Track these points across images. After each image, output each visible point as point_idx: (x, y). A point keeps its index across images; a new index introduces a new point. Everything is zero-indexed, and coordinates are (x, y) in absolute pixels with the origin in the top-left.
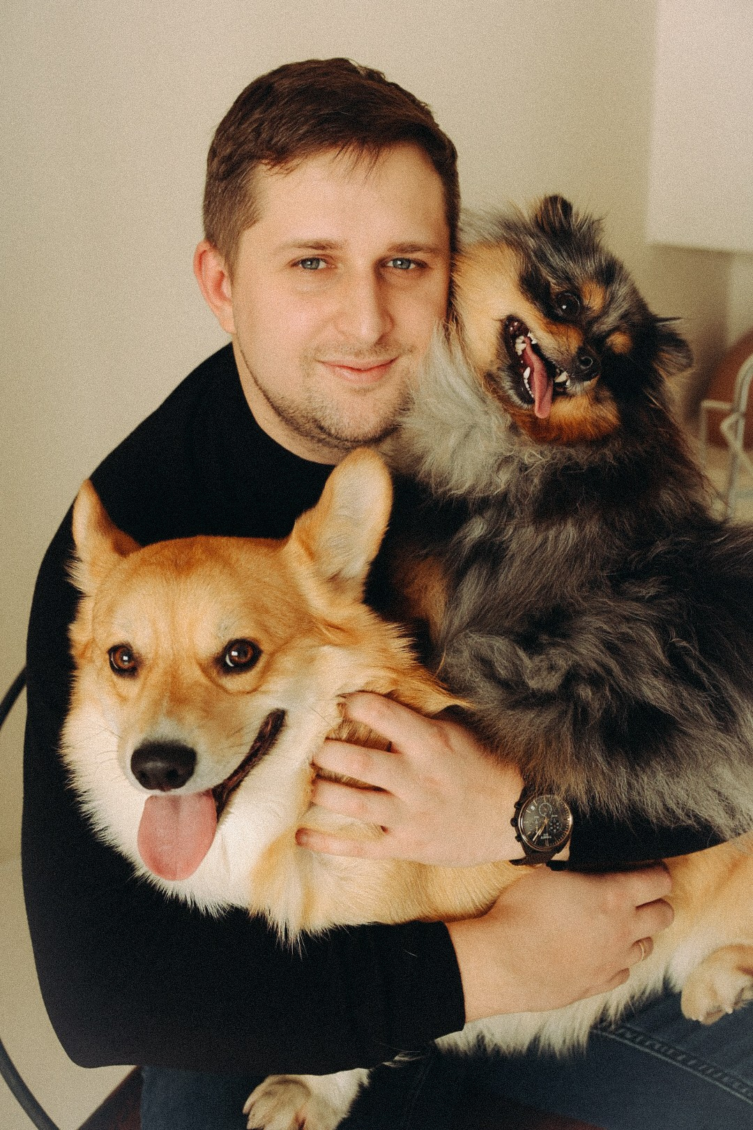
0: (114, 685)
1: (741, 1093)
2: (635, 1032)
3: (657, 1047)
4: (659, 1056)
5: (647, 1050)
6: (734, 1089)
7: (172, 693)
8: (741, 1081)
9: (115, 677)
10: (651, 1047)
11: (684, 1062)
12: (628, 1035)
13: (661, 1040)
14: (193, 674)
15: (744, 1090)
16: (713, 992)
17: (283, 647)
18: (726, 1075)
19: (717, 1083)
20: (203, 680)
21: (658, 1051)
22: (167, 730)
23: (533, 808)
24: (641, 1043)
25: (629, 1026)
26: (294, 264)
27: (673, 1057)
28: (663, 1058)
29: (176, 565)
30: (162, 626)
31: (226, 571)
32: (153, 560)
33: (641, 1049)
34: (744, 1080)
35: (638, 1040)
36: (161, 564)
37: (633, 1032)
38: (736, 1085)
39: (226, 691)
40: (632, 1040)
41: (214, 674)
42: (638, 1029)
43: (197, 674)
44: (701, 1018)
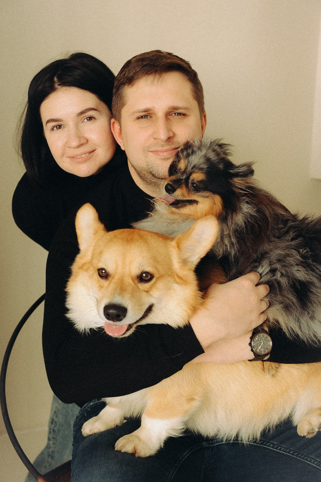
0: (99, 281)
1: (315, 464)
2: (274, 444)
3: (283, 449)
4: (283, 452)
5: (279, 451)
6: (312, 463)
7: (121, 287)
8: (315, 459)
9: (99, 279)
10: (280, 449)
11: (293, 454)
12: (271, 446)
13: (284, 447)
14: (129, 281)
15: (316, 463)
16: (310, 424)
17: (161, 277)
18: (309, 457)
20: (132, 284)
21: (283, 451)
22: (118, 300)
23: (257, 339)
24: (276, 448)
25: (272, 442)
26: (138, 118)
27: (289, 452)
28: (285, 453)
29: (127, 240)
30: (120, 263)
31: (146, 244)
32: (119, 236)
33: (276, 450)
34: (316, 459)
35: (275, 447)
36: (122, 239)
37: (273, 444)
38: (313, 461)
39: (139, 289)
40: (273, 447)
41: (136, 282)
42: (276, 443)
43: (130, 281)
44: (305, 435)
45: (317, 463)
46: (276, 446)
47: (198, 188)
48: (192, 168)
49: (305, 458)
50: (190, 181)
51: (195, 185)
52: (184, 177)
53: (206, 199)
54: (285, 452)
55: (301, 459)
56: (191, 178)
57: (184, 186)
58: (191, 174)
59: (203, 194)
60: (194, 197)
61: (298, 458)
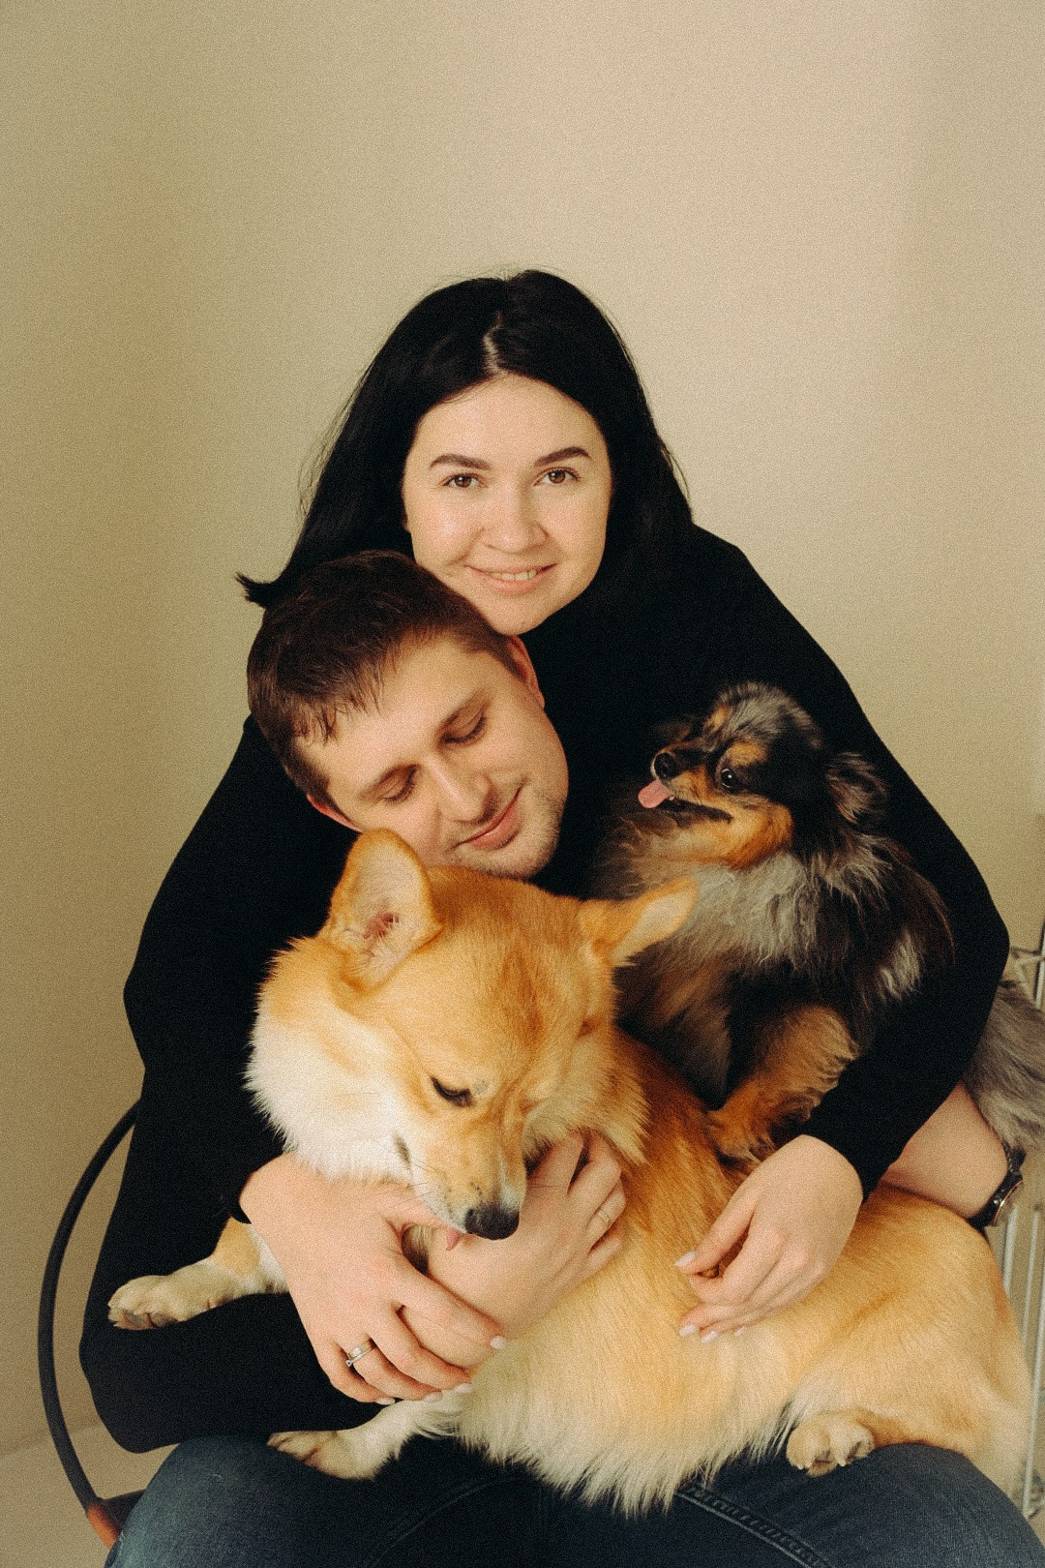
11: (746, 1523)
19: (774, 1544)
27: (736, 1517)
44: (809, 1465)
45: (802, 1553)
46: (710, 1497)
47: (735, 784)
48: (741, 727)
49: (774, 1536)
50: (722, 760)
51: (730, 776)
52: (711, 750)
53: (752, 814)
54: (730, 1515)
55: (764, 1538)
56: (728, 753)
57: (702, 769)
58: (730, 742)
59: (746, 799)
60: (722, 804)
61: (758, 1535)
